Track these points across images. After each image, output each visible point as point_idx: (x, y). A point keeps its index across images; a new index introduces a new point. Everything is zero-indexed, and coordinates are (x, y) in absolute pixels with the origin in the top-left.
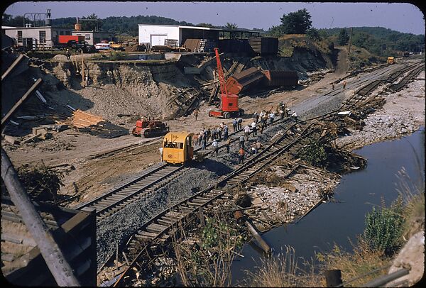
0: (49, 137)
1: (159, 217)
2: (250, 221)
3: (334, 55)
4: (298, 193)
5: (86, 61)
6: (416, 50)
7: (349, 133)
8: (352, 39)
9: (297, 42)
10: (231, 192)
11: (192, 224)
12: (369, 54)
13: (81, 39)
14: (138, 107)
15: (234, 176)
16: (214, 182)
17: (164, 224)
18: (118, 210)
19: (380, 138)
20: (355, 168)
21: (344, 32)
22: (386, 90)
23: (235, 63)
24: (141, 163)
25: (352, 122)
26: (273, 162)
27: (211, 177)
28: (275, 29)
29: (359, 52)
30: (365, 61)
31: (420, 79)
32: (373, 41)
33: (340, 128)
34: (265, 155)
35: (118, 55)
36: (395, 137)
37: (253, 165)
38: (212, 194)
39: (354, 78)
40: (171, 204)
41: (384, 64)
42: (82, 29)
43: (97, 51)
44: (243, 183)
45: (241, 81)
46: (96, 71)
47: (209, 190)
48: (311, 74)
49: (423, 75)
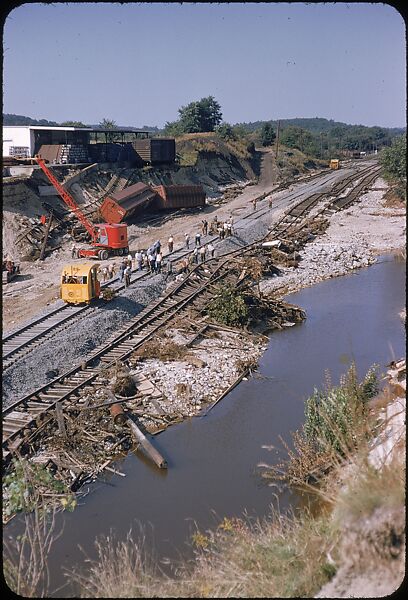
2: (135, 418)
3: (255, 161)
4: (206, 369)
6: (370, 148)
7: (278, 272)
8: (281, 136)
9: (202, 143)
10: (106, 374)
12: (305, 156)
15: (112, 348)
16: (81, 361)
19: (323, 278)
20: (289, 324)
21: (267, 127)
22: (329, 207)
23: (114, 177)
25: (282, 257)
26: (170, 323)
27: (76, 353)
28: (169, 127)
29: (290, 154)
30: (299, 167)
31: (376, 190)
32: (309, 138)
33: (266, 266)
34: (157, 313)
36: (344, 274)
37: (140, 329)
38: (78, 379)
39: (284, 192)
40: (14, 399)
41: (325, 170)
44: (125, 359)
45: (122, 203)
47: (74, 373)
48: (224, 189)
49: (380, 183)
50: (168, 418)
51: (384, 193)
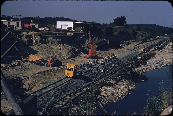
0: (19, 65)
1: (63, 98)
2: (100, 101)
3: (135, 35)
4: (119, 90)
5: (35, 34)
6: (168, 34)
7: (140, 66)
8: (142, 28)
9: (120, 29)
10: (92, 89)
11: (76, 102)
12: (149, 35)
13: (33, 26)
14: (55, 53)
15: (94, 82)
16: (85, 85)
17: (65, 101)
18: (46, 95)
19: (153, 69)
20: (143, 80)
21: (139, 26)
22: (156, 49)
23: (95, 37)
24: (56, 76)
25: (142, 62)
26: (110, 77)
27: (84, 83)
28: (111, 24)
29: (145, 34)
30: (147, 37)
31: (169, 45)
32: (151, 29)
33: (137, 64)
34: (106, 74)
35: (48, 32)
36: (159, 68)
37: (102, 78)
38: (84, 89)
39: (143, 44)
40: (68, 93)
41: (155, 39)
42: (34, 22)
43: (40, 31)
44: (97, 85)
45: (97, 44)
46: (39, 38)
47: (83, 88)
48: (126, 42)
49: (171, 43)
50: (108, 102)
51: (172, 46)
